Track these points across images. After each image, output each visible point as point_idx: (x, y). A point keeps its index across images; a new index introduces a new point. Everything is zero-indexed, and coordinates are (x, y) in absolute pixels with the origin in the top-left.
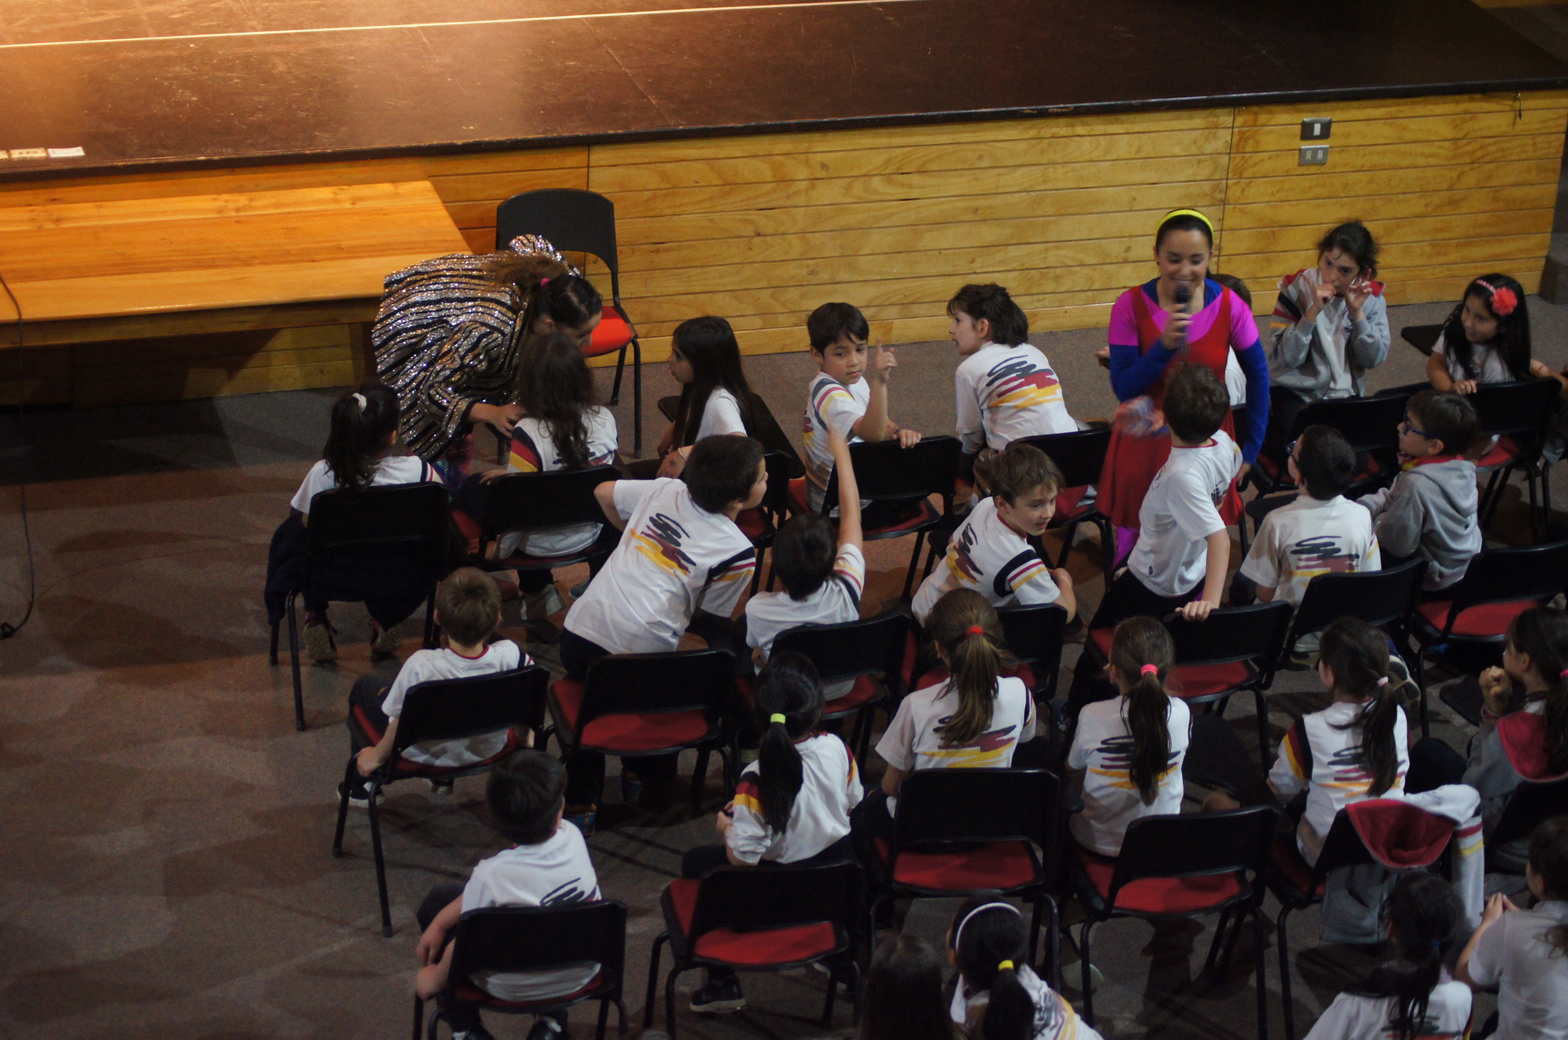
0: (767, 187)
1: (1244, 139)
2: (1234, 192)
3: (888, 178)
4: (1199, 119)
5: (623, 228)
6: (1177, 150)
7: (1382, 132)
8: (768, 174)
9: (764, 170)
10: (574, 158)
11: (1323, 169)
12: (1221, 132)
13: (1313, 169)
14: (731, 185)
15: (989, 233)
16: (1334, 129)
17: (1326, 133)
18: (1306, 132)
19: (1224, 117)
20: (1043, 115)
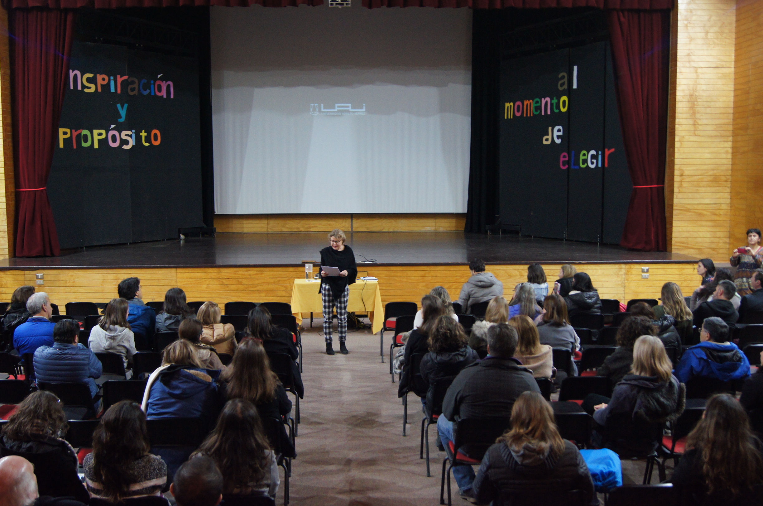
0: (518, 277)
1: (628, 271)
4: (617, 266)
6: (612, 274)
7: (662, 272)
8: (518, 274)
11: (648, 280)
12: (622, 270)
13: (645, 280)
14: (510, 276)
16: (649, 270)
17: (647, 272)
18: (643, 271)
19: (623, 266)
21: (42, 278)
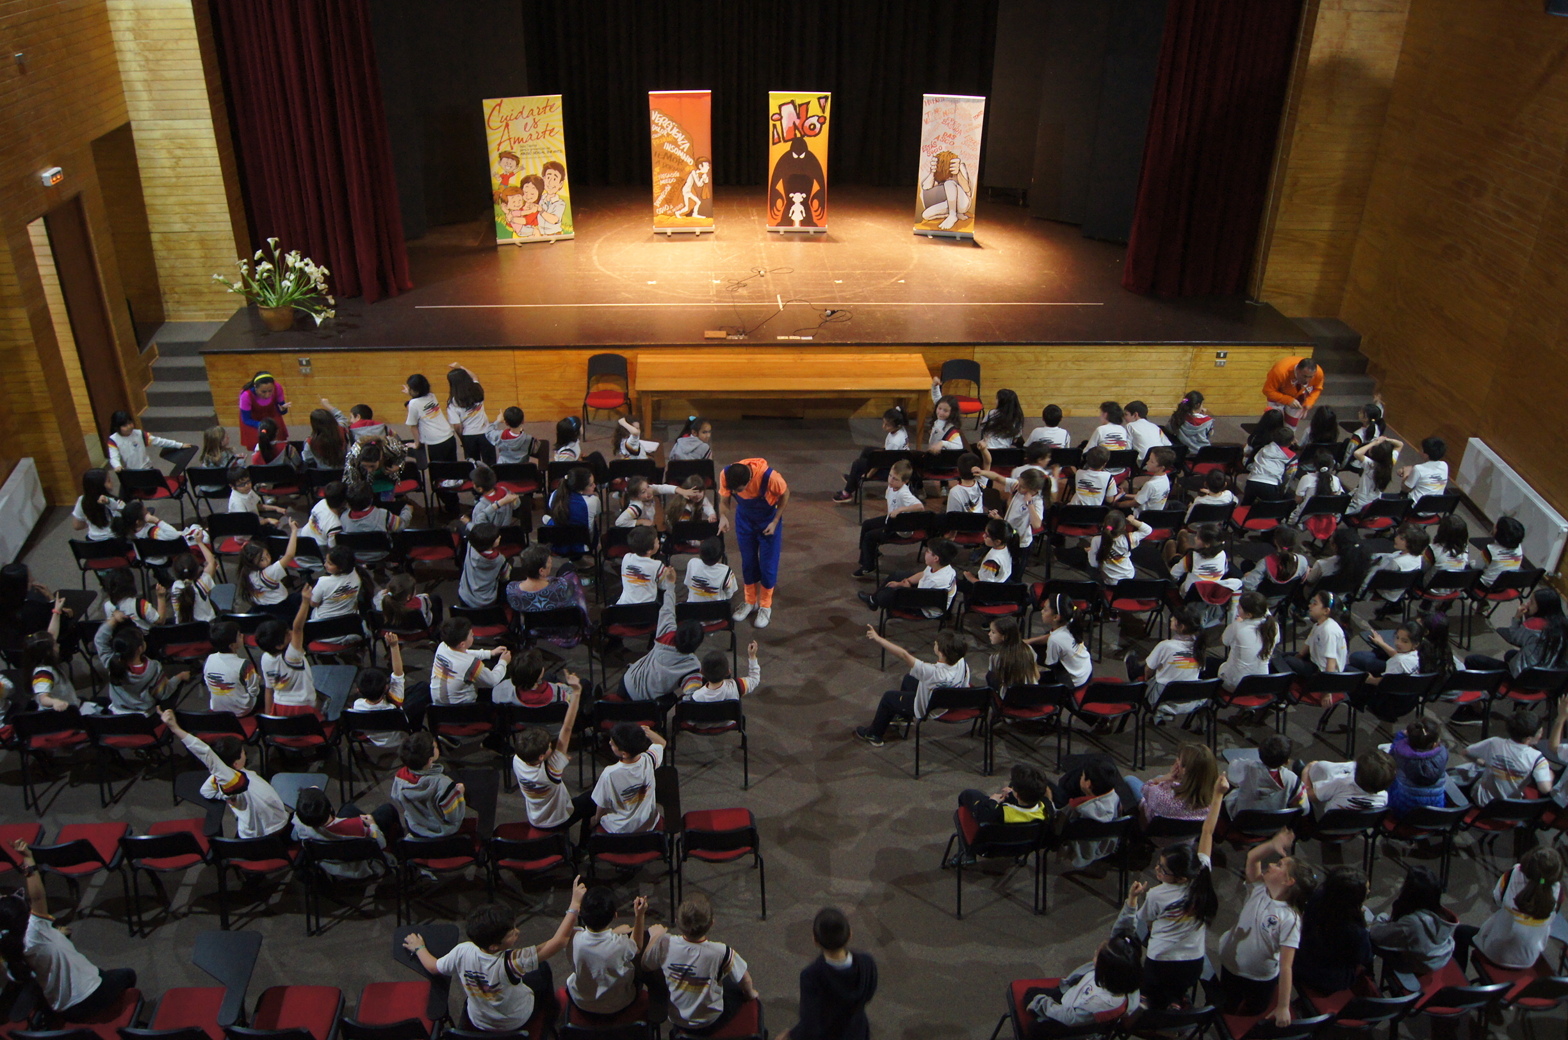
1: (1196, 356)
2: (1191, 374)
3: (1073, 362)
4: (1181, 349)
5: (983, 373)
7: (1245, 357)
9: (1031, 357)
10: (969, 350)
11: (1223, 368)
12: (1188, 354)
13: (1220, 368)
14: (1020, 362)
15: (1106, 383)
16: (1228, 355)
17: (1225, 356)
18: (1218, 355)
19: (1190, 349)
20: (1128, 344)
21: (308, 363)
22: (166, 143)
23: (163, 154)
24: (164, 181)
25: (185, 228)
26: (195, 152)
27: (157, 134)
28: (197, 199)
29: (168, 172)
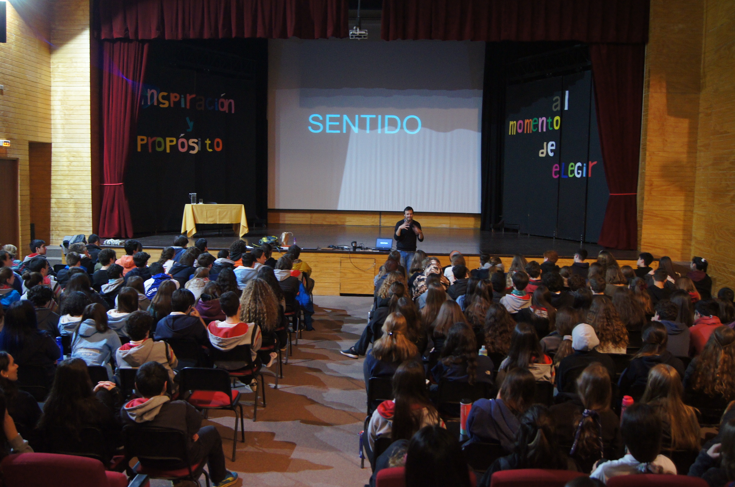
22: (66, 154)
23: (65, 159)
24: (62, 172)
25: (68, 196)
26: (79, 159)
27: (63, 150)
28: (77, 182)
29: (65, 168)
